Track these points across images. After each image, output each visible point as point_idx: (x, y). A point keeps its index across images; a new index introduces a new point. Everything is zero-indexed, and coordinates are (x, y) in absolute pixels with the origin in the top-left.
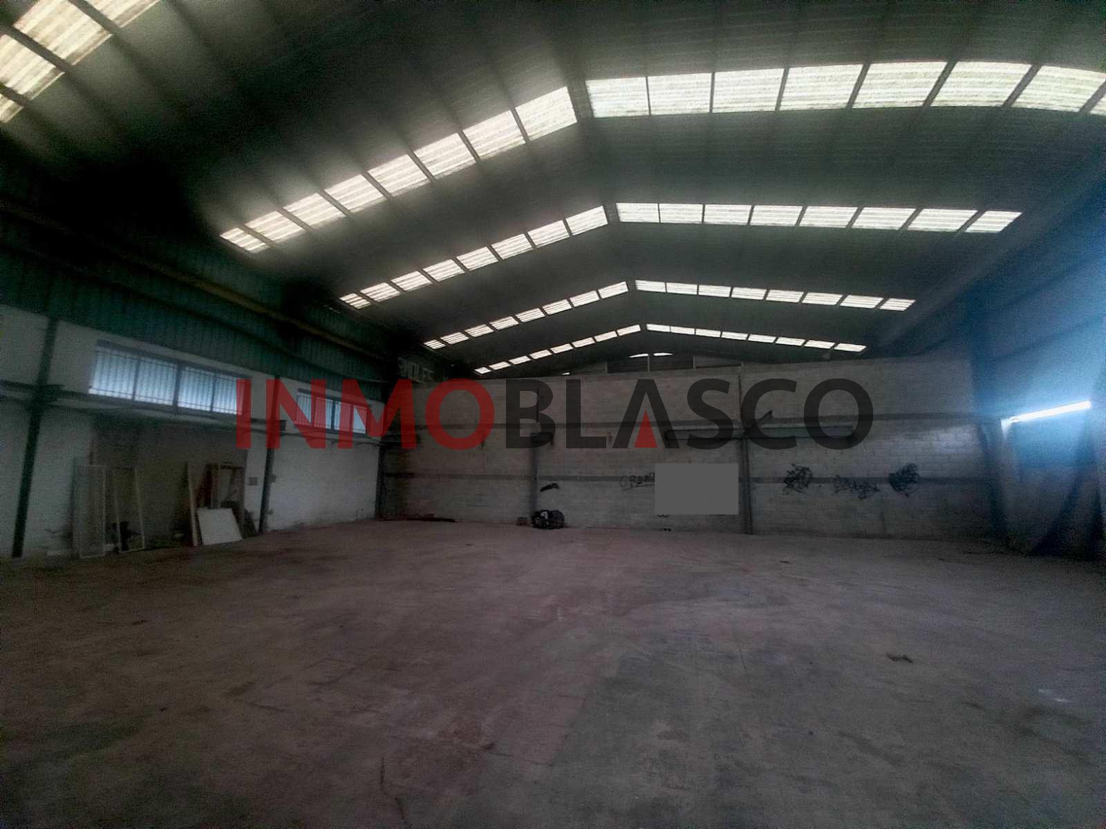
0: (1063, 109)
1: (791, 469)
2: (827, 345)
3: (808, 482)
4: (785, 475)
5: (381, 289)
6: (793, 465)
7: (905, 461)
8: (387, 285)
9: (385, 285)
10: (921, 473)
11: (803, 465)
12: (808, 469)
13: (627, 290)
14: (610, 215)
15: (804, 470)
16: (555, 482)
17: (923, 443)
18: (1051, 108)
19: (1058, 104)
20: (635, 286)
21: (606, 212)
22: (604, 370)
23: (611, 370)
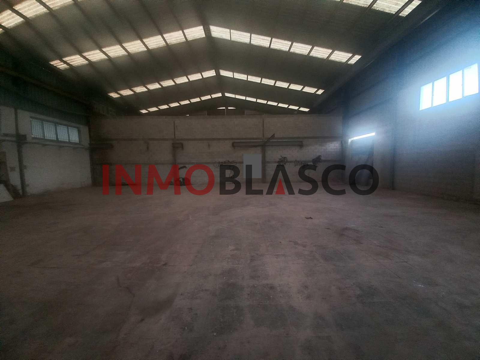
0: (389, 12)
1: (281, 158)
2: (296, 108)
3: (286, 162)
4: (278, 160)
5: (76, 59)
6: (281, 156)
7: (318, 154)
8: (79, 56)
9: (78, 56)
10: (322, 158)
11: (284, 156)
12: (286, 158)
13: (215, 75)
14: (206, 32)
15: (285, 158)
16: (185, 165)
17: (324, 148)
18: (385, 11)
19: (388, 9)
20: (219, 73)
21: (204, 30)
22: (206, 114)
23: (209, 114)
